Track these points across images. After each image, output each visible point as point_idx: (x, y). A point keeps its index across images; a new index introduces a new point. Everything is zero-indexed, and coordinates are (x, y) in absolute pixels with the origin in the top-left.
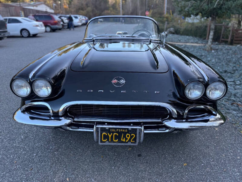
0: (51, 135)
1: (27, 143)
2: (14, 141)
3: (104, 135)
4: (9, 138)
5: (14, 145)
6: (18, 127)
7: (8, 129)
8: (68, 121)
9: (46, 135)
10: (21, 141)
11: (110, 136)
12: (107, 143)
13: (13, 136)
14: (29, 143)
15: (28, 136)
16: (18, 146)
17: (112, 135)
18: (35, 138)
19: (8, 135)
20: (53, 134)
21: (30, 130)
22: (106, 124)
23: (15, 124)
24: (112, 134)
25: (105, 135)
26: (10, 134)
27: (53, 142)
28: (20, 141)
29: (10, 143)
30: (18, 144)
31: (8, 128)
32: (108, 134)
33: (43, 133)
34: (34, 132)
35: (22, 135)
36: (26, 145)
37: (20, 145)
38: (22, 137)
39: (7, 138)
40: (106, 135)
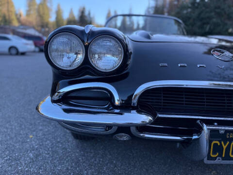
0: (77, 152)
1: (42, 165)
2: (19, 162)
3: (215, 145)
4: (8, 157)
5: (20, 168)
6: (21, 140)
7: (6, 143)
8: (145, 119)
9: (69, 152)
10: (30, 163)
11: (225, 147)
12: (219, 161)
13: (15, 154)
14: (44, 165)
15: (40, 154)
16: (27, 171)
17: (228, 146)
18: (52, 157)
19: (6, 152)
20: (80, 151)
21: (41, 144)
22: (216, 124)
23: (15, 136)
24: (228, 143)
25: (217, 144)
26: (9, 150)
27: (84, 162)
28: (28, 161)
29: (11, 166)
30: (27, 167)
31: (5, 141)
32: (223, 143)
33: (63, 149)
34: (48, 147)
35: (29, 152)
36: (40, 168)
37: (31, 168)
38: (31, 155)
39: (5, 157)
40: (219, 144)
